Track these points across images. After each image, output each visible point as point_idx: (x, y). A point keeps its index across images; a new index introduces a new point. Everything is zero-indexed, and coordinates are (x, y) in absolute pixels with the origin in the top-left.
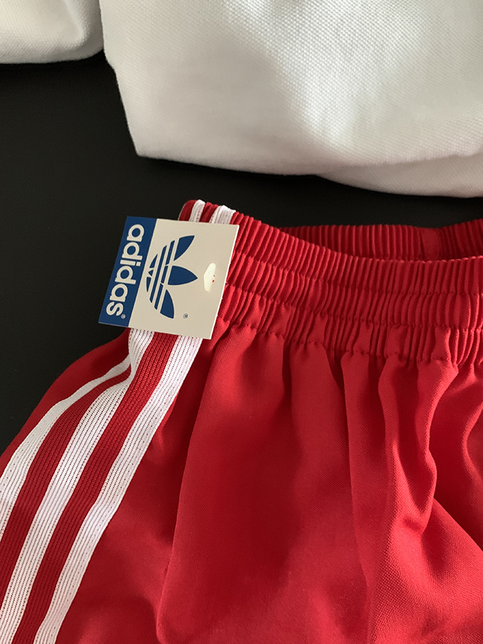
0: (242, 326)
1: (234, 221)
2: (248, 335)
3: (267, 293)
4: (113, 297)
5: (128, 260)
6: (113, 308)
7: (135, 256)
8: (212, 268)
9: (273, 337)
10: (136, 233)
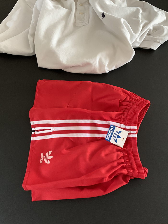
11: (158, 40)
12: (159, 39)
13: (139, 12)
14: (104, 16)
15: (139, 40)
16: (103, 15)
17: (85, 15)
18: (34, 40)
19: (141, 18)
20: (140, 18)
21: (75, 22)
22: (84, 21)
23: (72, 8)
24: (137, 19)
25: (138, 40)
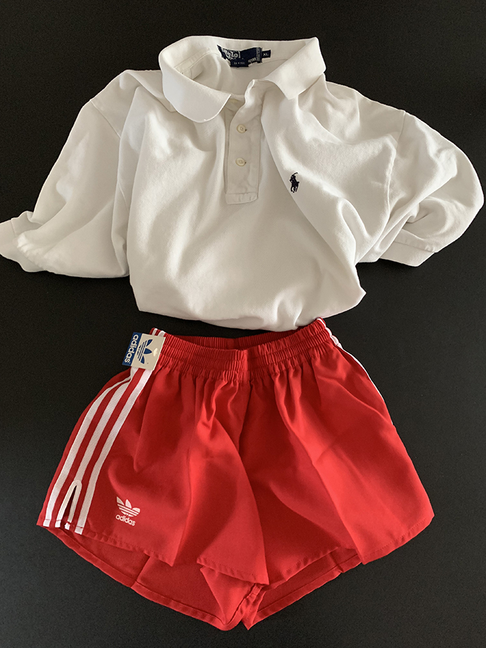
0: (166, 367)
1: (164, 336)
2: (167, 370)
3: (174, 357)
4: (127, 357)
5: (133, 346)
6: (127, 360)
7: (135, 344)
8: (156, 349)
9: (175, 371)
10: (136, 337)
11: (427, 247)
12: (431, 244)
13: (388, 161)
14: (297, 186)
15: (381, 247)
16: (295, 183)
17: (249, 170)
18: (125, 247)
19: (392, 177)
20: (390, 180)
21: (225, 189)
22: (246, 189)
23: (217, 146)
24: (380, 184)
25: (377, 249)
